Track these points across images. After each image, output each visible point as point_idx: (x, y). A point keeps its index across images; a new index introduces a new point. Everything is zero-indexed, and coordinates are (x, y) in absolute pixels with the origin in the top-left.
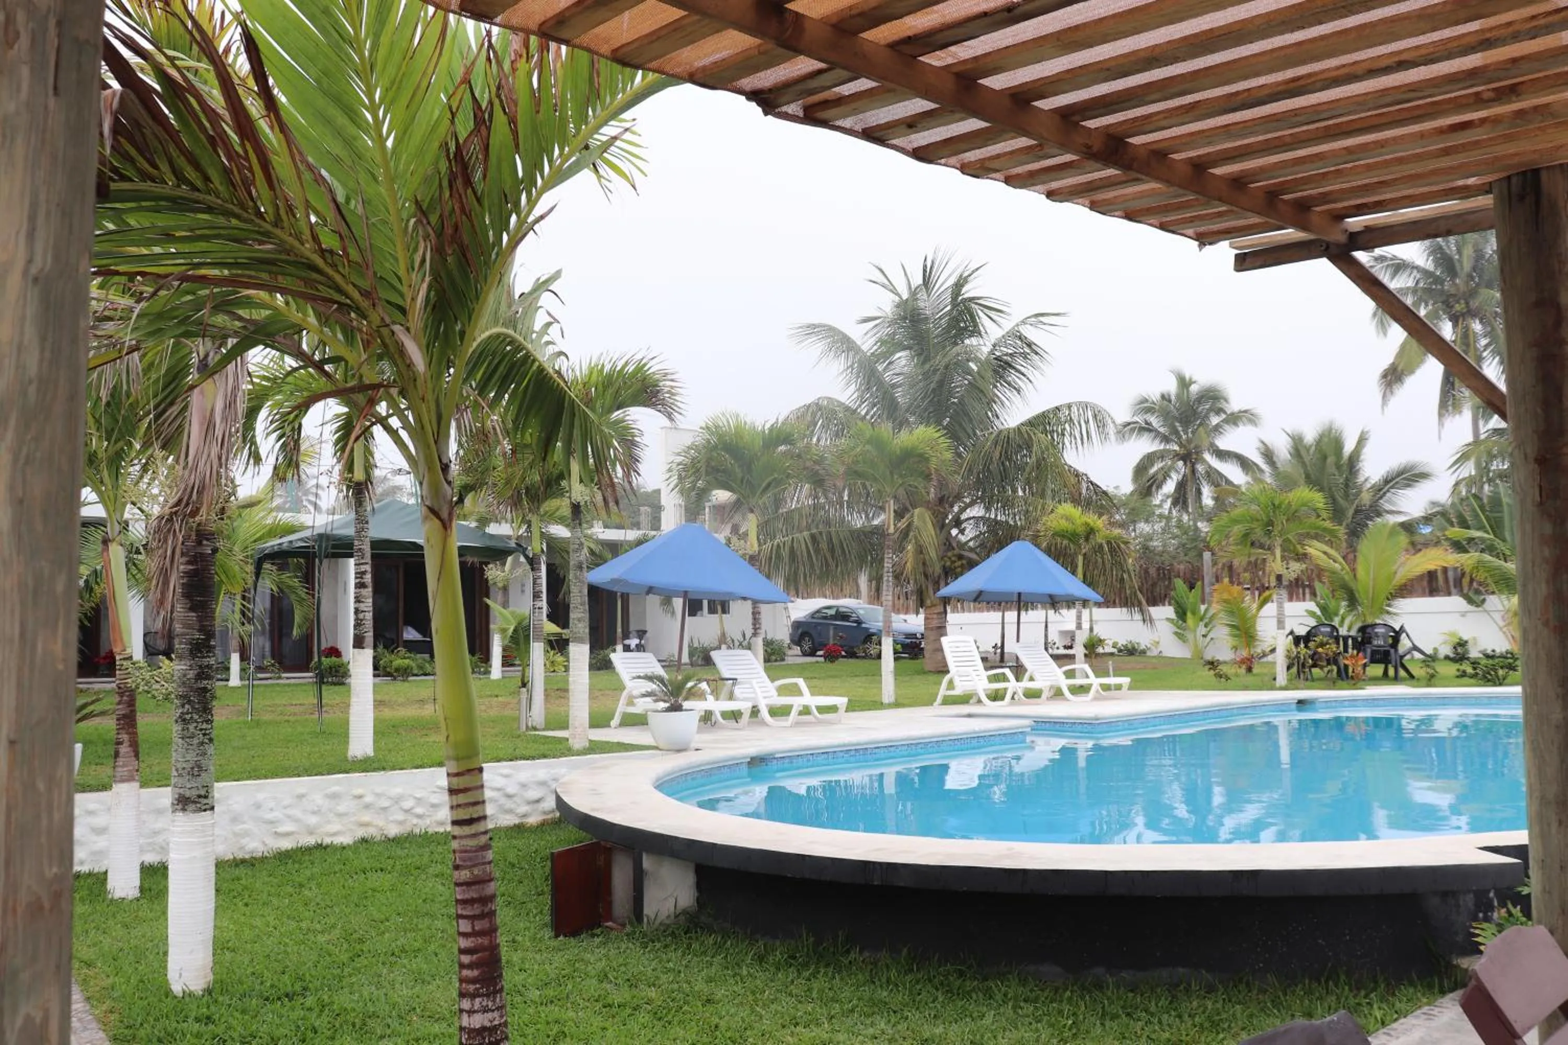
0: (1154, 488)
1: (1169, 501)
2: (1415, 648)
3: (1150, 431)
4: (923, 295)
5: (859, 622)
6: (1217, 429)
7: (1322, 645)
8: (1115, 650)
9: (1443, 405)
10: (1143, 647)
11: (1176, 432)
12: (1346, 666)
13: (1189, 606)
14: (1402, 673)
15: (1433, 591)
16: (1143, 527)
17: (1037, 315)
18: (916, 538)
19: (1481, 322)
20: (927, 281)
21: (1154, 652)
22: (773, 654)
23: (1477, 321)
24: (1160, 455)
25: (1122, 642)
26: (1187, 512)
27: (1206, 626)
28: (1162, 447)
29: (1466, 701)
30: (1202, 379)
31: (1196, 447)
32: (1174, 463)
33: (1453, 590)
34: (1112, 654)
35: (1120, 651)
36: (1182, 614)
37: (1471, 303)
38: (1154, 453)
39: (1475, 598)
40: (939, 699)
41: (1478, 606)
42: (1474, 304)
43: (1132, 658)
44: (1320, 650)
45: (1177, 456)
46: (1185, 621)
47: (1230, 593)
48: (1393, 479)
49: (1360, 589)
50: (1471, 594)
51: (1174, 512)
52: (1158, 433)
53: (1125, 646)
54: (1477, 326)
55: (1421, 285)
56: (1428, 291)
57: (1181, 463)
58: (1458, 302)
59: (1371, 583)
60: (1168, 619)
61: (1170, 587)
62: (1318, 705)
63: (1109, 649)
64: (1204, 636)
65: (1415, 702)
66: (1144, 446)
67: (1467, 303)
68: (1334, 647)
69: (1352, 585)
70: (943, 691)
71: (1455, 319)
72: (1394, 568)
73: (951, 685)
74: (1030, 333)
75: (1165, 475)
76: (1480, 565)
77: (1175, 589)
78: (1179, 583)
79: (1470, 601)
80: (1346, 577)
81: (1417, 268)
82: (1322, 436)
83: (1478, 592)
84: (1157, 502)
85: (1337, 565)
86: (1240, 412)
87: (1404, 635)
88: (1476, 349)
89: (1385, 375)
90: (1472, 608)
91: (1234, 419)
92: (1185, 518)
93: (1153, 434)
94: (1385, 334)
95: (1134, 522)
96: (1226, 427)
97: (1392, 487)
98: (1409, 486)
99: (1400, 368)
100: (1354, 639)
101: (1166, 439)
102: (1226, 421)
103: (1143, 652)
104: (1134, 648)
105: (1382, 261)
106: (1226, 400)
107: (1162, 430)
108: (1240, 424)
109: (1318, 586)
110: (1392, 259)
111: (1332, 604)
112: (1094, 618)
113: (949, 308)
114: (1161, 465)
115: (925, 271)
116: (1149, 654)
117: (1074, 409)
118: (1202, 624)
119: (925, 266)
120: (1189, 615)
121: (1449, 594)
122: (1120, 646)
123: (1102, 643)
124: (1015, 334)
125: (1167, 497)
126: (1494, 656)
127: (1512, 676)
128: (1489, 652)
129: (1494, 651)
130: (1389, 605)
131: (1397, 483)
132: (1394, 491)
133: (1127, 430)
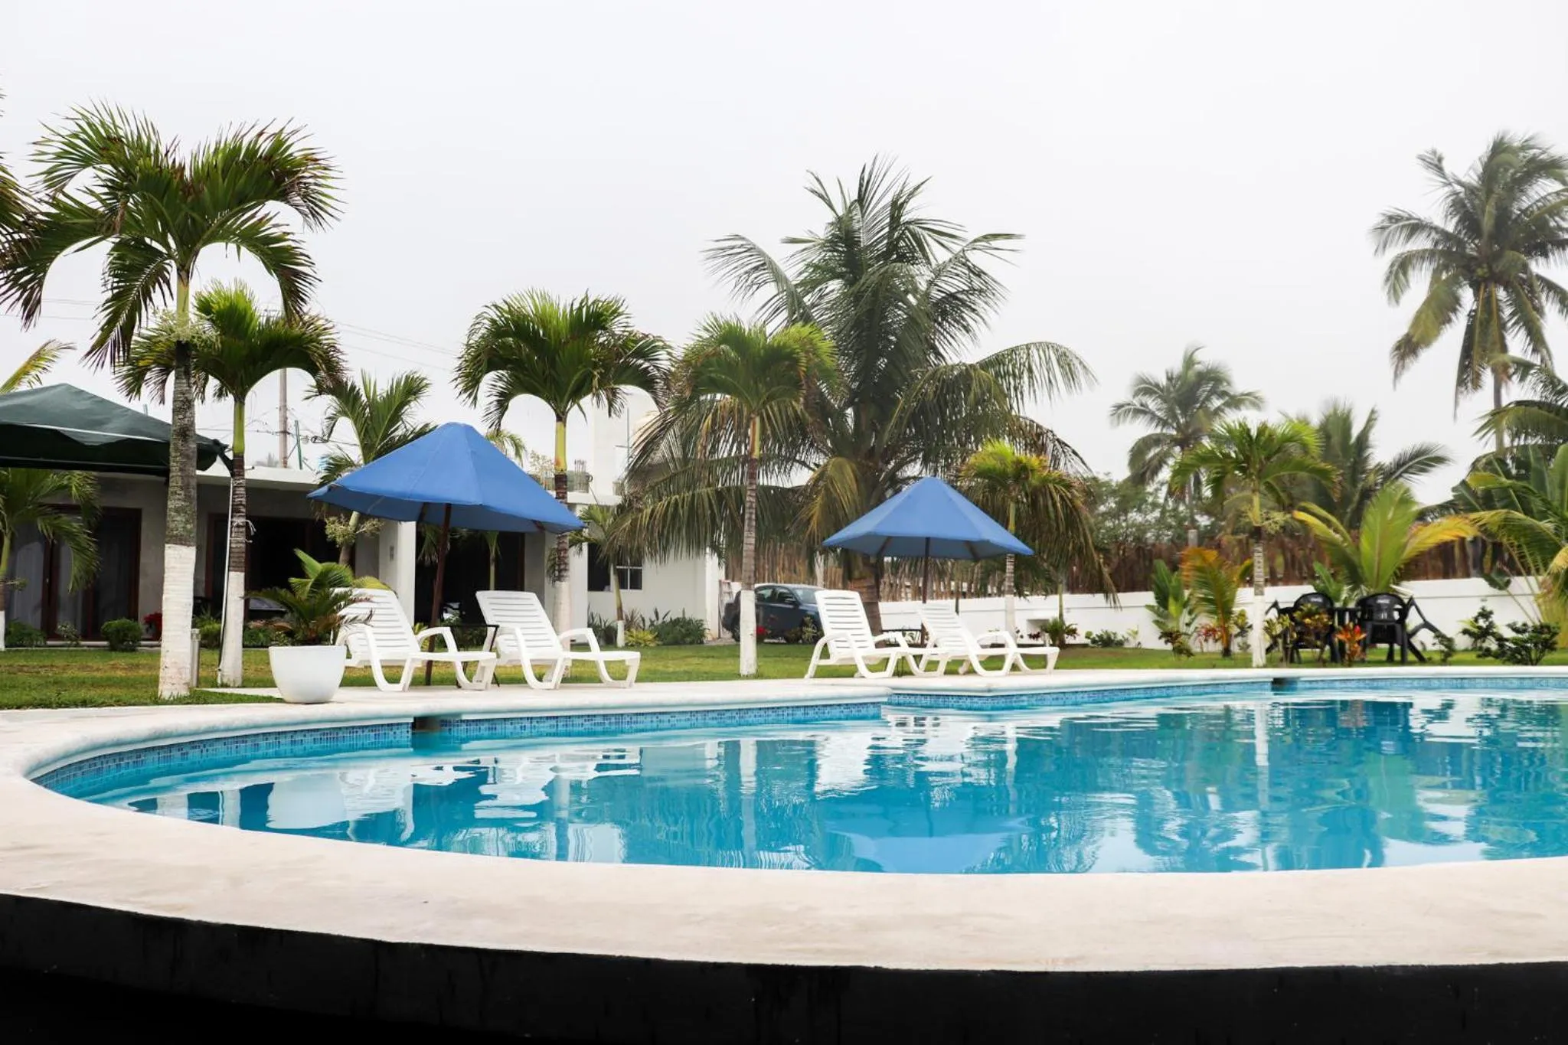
0: (1148, 474)
1: (1165, 489)
2: (1427, 625)
3: (1144, 412)
4: (857, 214)
5: (796, 603)
6: (1218, 411)
7: (1310, 614)
8: (1088, 641)
9: (1461, 382)
10: (1119, 637)
11: (1175, 417)
12: (1342, 643)
13: (1171, 590)
14: (1411, 657)
15: (1447, 573)
16: (1135, 516)
17: (986, 238)
18: (827, 489)
19: (1506, 289)
20: (861, 199)
21: (1132, 644)
22: (688, 635)
23: (1502, 289)
24: (1154, 441)
25: (1096, 632)
26: (1184, 503)
27: (1190, 613)
28: (1158, 431)
29: (1491, 681)
30: (1206, 359)
31: (1194, 432)
32: (1169, 448)
33: (1472, 571)
34: (1085, 646)
35: (1094, 641)
36: (1163, 600)
37: (1494, 266)
38: (1149, 437)
39: (1497, 579)
40: (811, 670)
41: (1501, 588)
42: (1499, 267)
43: (1108, 649)
44: (1307, 621)
45: (1175, 441)
46: (1166, 607)
47: (1204, 559)
48: (1404, 464)
49: (1364, 564)
50: (1493, 575)
51: (1170, 503)
52: (1153, 416)
53: (1101, 637)
54: (1501, 294)
55: (1440, 247)
56: (1447, 253)
57: (1177, 449)
58: (1480, 266)
59: (1377, 558)
60: (1148, 607)
61: (1151, 568)
62: (1300, 685)
63: (1080, 639)
64: (1188, 625)
65: (1426, 684)
66: (1141, 429)
67: (1490, 267)
68: (1325, 618)
69: (1355, 559)
70: (815, 660)
71: (1476, 286)
72: (1404, 540)
73: (825, 654)
74: (976, 258)
75: (1161, 462)
76: (1506, 524)
77: (1156, 572)
78: (1161, 565)
79: (1493, 583)
80: (1349, 551)
81: (1436, 229)
82: (1328, 419)
83: (1501, 573)
84: (1150, 489)
85: (1337, 536)
86: (1243, 395)
87: (1413, 608)
88: (1500, 318)
89: (1398, 348)
90: (1495, 591)
91: (1235, 402)
92: (1182, 508)
93: (1148, 417)
94: (1397, 302)
95: (1126, 512)
96: (1227, 410)
97: (1406, 471)
98: (1423, 471)
99: (1415, 340)
100: (1353, 613)
101: (1164, 423)
102: (1227, 404)
103: (1120, 643)
104: (1109, 638)
105: (1397, 221)
106: (1229, 383)
107: (1159, 414)
108: (1242, 407)
109: (1317, 567)
110: (1408, 219)
111: (1332, 588)
112: (1065, 606)
113: (887, 230)
114: (1157, 450)
115: (861, 185)
116: (1126, 645)
117: (1034, 351)
118: (1185, 611)
119: (862, 179)
120: (1171, 601)
121: (1467, 575)
122: (1094, 636)
123: (1072, 632)
124: (961, 260)
125: (1162, 484)
126: (1524, 631)
127: (1548, 656)
128: (1519, 625)
129: (1525, 625)
130: (1397, 584)
131: (1410, 467)
132: (1406, 475)
133: (1121, 411)
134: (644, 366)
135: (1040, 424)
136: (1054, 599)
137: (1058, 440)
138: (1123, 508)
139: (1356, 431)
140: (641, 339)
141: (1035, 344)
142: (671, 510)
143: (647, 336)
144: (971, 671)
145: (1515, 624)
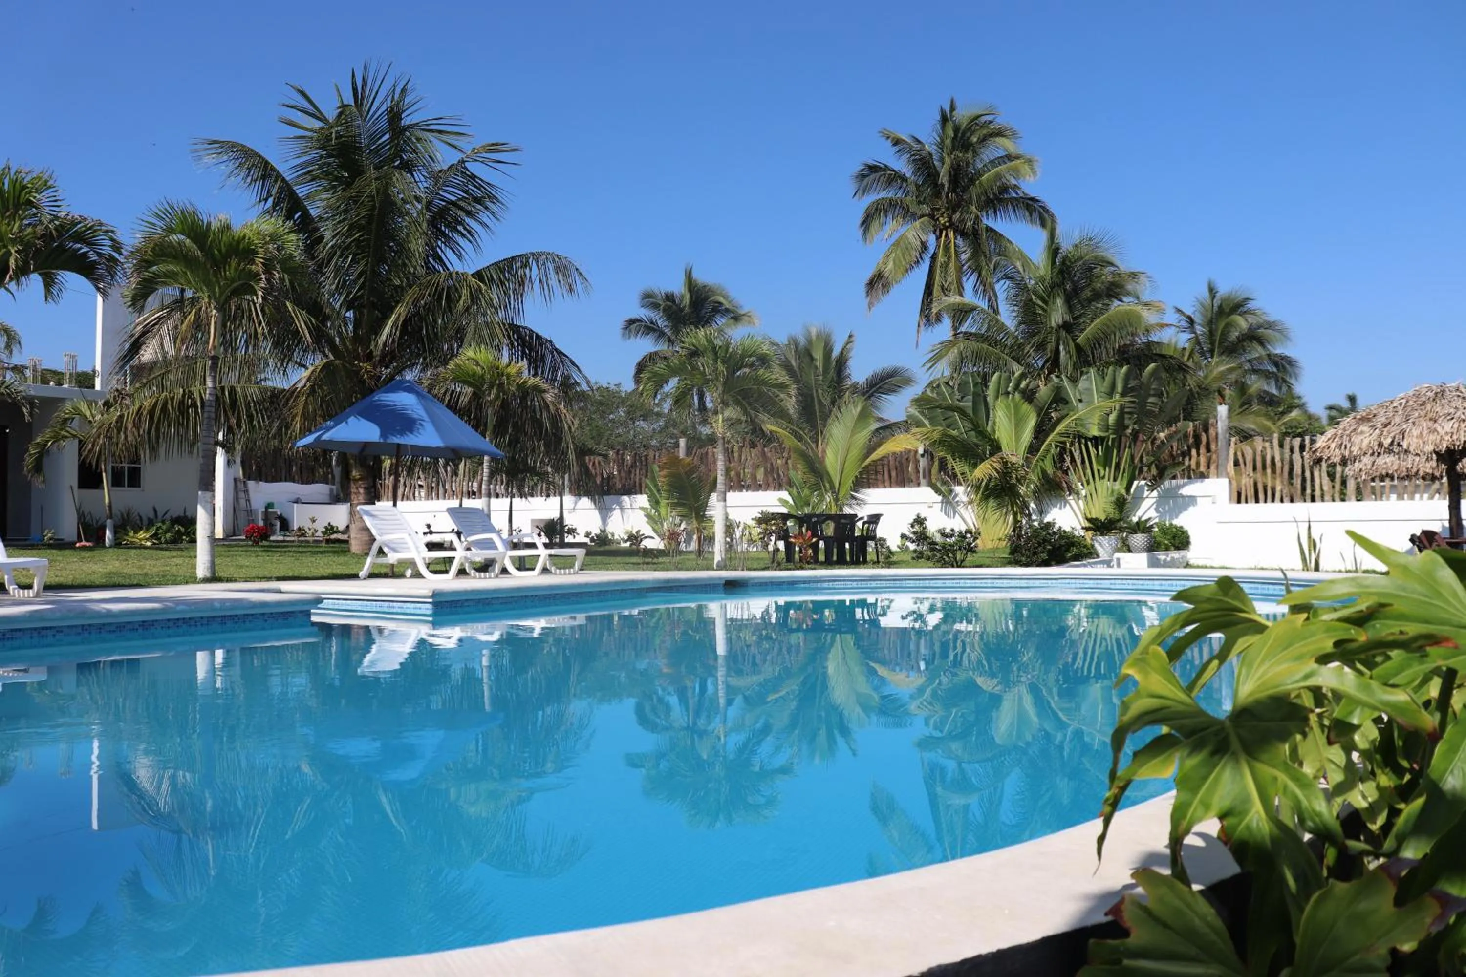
3: (654, 330)
8: (587, 540)
11: (680, 335)
15: (903, 481)
18: (313, 390)
19: (960, 237)
20: (358, 103)
23: (957, 237)
24: (662, 356)
25: (595, 531)
28: (664, 348)
33: (923, 481)
34: (582, 546)
35: (593, 541)
36: (654, 502)
37: (951, 217)
38: (656, 353)
39: (943, 488)
41: (943, 497)
42: (955, 218)
46: (657, 510)
47: (680, 467)
48: (878, 383)
50: (939, 485)
52: (662, 334)
53: (598, 536)
54: (957, 241)
55: (908, 197)
56: (914, 202)
58: (940, 216)
59: (839, 468)
60: (642, 508)
63: (579, 539)
67: (948, 217)
69: (820, 468)
71: (936, 233)
74: (474, 168)
85: (804, 447)
88: (955, 263)
89: (869, 284)
90: (939, 499)
93: (657, 334)
95: (633, 420)
97: (878, 391)
98: (891, 390)
99: (886, 276)
104: (606, 537)
105: (876, 171)
109: (792, 474)
110: (885, 170)
111: (805, 493)
113: (387, 136)
115: (355, 90)
119: (354, 84)
121: (918, 485)
122: (593, 535)
123: (572, 531)
124: (459, 168)
125: (667, 395)
126: (952, 536)
127: (970, 558)
128: (947, 531)
129: (952, 530)
130: (856, 492)
131: (880, 387)
132: (877, 395)
133: (632, 326)
134: (82, 251)
135: (540, 333)
136: (555, 501)
137: (556, 350)
138: (631, 416)
139: (836, 353)
140: (80, 223)
141: (533, 254)
142: (159, 407)
143: (85, 219)
144: (417, 575)
145: (944, 529)
